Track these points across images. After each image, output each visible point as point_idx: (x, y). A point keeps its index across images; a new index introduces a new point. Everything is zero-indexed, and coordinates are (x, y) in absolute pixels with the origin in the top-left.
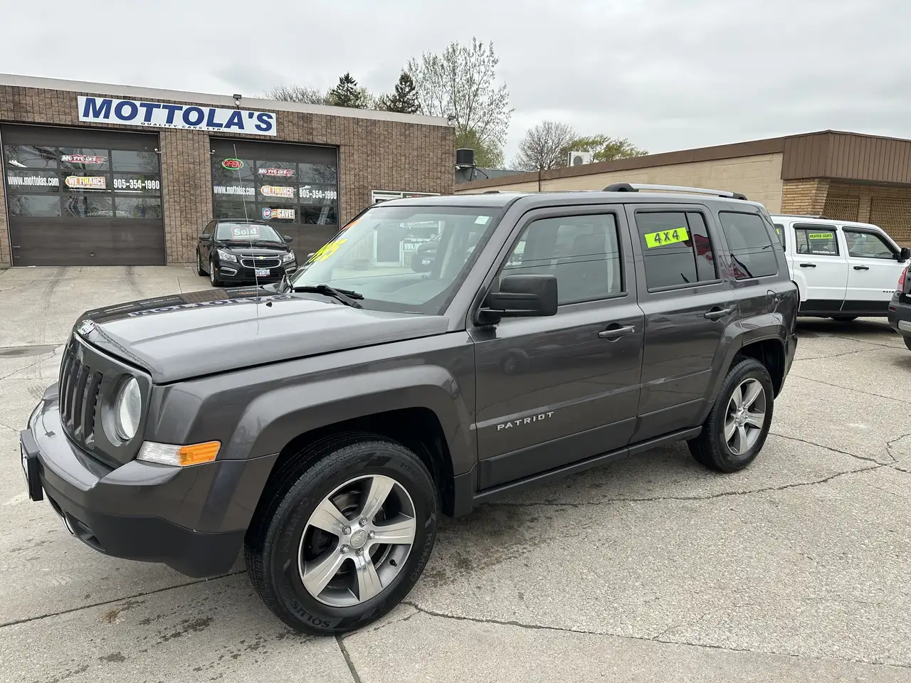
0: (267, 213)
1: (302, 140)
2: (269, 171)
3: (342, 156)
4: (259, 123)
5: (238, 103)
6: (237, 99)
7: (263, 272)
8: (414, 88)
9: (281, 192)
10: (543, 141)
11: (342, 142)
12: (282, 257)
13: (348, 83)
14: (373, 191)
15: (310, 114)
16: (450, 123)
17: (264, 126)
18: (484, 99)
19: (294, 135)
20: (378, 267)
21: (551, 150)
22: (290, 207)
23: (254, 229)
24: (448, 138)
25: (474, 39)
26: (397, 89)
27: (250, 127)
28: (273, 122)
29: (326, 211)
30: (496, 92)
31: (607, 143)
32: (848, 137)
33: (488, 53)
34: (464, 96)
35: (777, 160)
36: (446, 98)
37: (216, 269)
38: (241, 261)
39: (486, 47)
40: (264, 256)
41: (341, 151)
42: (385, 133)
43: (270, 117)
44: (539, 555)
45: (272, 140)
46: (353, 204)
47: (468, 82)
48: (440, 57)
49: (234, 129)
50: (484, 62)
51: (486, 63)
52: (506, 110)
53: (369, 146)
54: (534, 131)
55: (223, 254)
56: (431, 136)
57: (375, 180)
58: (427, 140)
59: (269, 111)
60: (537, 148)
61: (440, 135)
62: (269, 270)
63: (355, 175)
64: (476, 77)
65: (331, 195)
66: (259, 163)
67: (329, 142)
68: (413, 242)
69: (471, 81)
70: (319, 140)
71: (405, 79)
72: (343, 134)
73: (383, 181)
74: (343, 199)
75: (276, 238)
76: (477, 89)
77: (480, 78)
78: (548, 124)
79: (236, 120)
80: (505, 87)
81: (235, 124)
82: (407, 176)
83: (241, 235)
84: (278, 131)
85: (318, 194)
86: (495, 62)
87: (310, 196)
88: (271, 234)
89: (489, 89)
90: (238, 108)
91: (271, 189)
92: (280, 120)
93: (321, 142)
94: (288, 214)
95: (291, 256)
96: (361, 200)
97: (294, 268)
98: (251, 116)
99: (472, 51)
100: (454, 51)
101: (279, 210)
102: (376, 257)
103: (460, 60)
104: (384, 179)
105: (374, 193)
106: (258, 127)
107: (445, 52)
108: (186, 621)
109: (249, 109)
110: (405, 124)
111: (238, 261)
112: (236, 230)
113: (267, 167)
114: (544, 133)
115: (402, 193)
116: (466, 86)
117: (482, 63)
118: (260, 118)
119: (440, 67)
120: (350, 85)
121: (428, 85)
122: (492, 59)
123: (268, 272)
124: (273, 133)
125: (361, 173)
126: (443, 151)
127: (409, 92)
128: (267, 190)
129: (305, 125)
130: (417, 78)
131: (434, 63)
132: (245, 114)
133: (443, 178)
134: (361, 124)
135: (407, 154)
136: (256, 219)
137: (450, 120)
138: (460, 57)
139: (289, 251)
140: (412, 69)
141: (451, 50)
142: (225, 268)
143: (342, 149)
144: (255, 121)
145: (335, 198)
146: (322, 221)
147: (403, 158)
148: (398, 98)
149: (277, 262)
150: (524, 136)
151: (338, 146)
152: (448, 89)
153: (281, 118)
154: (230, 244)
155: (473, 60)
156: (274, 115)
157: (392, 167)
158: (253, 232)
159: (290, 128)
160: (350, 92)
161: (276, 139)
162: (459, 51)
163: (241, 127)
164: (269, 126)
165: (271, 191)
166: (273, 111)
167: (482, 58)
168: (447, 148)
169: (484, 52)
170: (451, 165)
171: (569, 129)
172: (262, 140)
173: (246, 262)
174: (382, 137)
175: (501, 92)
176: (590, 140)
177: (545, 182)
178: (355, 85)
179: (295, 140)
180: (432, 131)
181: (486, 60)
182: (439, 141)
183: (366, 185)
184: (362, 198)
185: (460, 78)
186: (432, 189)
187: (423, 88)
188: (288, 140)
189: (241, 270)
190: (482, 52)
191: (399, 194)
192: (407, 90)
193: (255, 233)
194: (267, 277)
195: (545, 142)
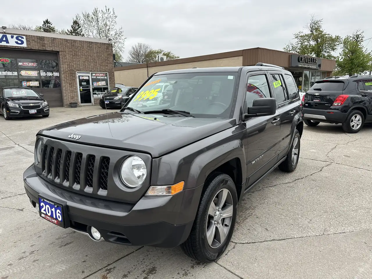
0: (24, 84)
1: (40, 49)
2: (24, 64)
3: (61, 56)
4: (17, 41)
5: (4, 30)
6: (4, 29)
7: (33, 111)
8: (80, 27)
9: (31, 73)
10: (139, 51)
11: (60, 50)
12: (42, 104)
13: (48, 23)
14: (77, 72)
15: (43, 37)
16: (110, 42)
17: (20, 42)
18: (112, 33)
19: (36, 46)
20: (82, 106)
21: (142, 55)
22: (36, 80)
23: (24, 91)
24: (109, 48)
25: (106, 7)
26: (72, 27)
27: (12, 43)
28: (24, 40)
29: (53, 82)
30: (118, 30)
31: (163, 52)
32: (264, 50)
33: (112, 13)
34: (103, 31)
35: (241, 58)
36: (95, 32)
37: (8, 112)
38: (21, 107)
39: (111, 10)
40: (33, 104)
41: (60, 54)
42: (80, 46)
43: (23, 38)
44: (258, 212)
45: (24, 49)
46: (68, 78)
47: (104, 25)
48: (91, 14)
49: (4, 44)
50: (111, 17)
51: (112, 17)
52: (123, 38)
53: (73, 51)
54: (134, 47)
55: (11, 104)
56: (102, 48)
57: (77, 67)
58: (100, 49)
59: (22, 35)
60: (136, 54)
61: (105, 47)
62: (36, 110)
63: (68, 65)
64: (108, 23)
65: (56, 74)
66: (19, 60)
67: (54, 50)
68: (97, 94)
69: (106, 25)
70: (48, 49)
71: (75, 22)
72: (60, 46)
73: (81, 67)
74: (63, 76)
75: (36, 95)
76: (109, 28)
77: (110, 23)
78: (140, 44)
79: (4, 39)
80: (121, 28)
81: (4, 41)
82: (92, 65)
83: (17, 94)
84: (27, 44)
85: (50, 74)
86: (116, 17)
87: (46, 75)
88: (32, 93)
89: (114, 28)
90: (5, 33)
91: (26, 72)
92: (28, 40)
93: (50, 50)
94: (36, 84)
95: (46, 103)
96: (71, 76)
97: (48, 109)
98: (12, 37)
99: (105, 12)
100: (96, 11)
101: (31, 82)
102: (80, 101)
103: (100, 15)
104: (82, 66)
105: (77, 73)
106: (17, 43)
107: (93, 12)
108: (145, 271)
109: (11, 34)
110: (90, 42)
111: (20, 107)
112: (14, 92)
113: (23, 62)
114: (139, 48)
115: (90, 72)
116: (104, 27)
117: (110, 17)
118: (17, 38)
119: (91, 18)
120: (49, 24)
121: (86, 26)
122: (114, 16)
123: (36, 111)
124: (25, 45)
125: (70, 64)
126: (108, 54)
127: (78, 28)
128: (23, 73)
129: (41, 42)
130: (81, 22)
131: (88, 17)
132: (9, 36)
133: (108, 66)
134: (68, 41)
135: (91, 55)
136: (19, 86)
137: (109, 40)
138: (100, 14)
139: (44, 101)
140: (77, 19)
141: (95, 11)
142: (13, 111)
143: (60, 53)
144: (15, 39)
145: (59, 76)
146: (51, 86)
147: (90, 57)
148: (73, 31)
149: (39, 106)
150: (131, 49)
151: (58, 52)
152: (96, 28)
153: (28, 39)
154: (13, 99)
155: (106, 15)
156: (24, 37)
157: (85, 61)
158: (23, 93)
159: (34, 43)
160: (50, 28)
161: (27, 48)
162: (98, 11)
163: (8, 42)
164: (22, 43)
165: (26, 73)
166: (24, 35)
167: (110, 15)
168: (109, 53)
169: (110, 12)
170: (112, 60)
171: (149, 47)
172: (19, 49)
173: (24, 107)
174: (79, 48)
175: (120, 30)
176: (157, 51)
177: (150, 68)
178: (51, 24)
179: (36, 49)
180: (102, 45)
181: (112, 16)
182: (105, 50)
183: (73, 69)
184: (72, 75)
185: (100, 23)
186: (104, 71)
187: (84, 27)
188: (33, 49)
189: (22, 111)
190: (109, 12)
191: (89, 73)
192: (77, 27)
193: (24, 93)
194: (36, 113)
195: (140, 52)
